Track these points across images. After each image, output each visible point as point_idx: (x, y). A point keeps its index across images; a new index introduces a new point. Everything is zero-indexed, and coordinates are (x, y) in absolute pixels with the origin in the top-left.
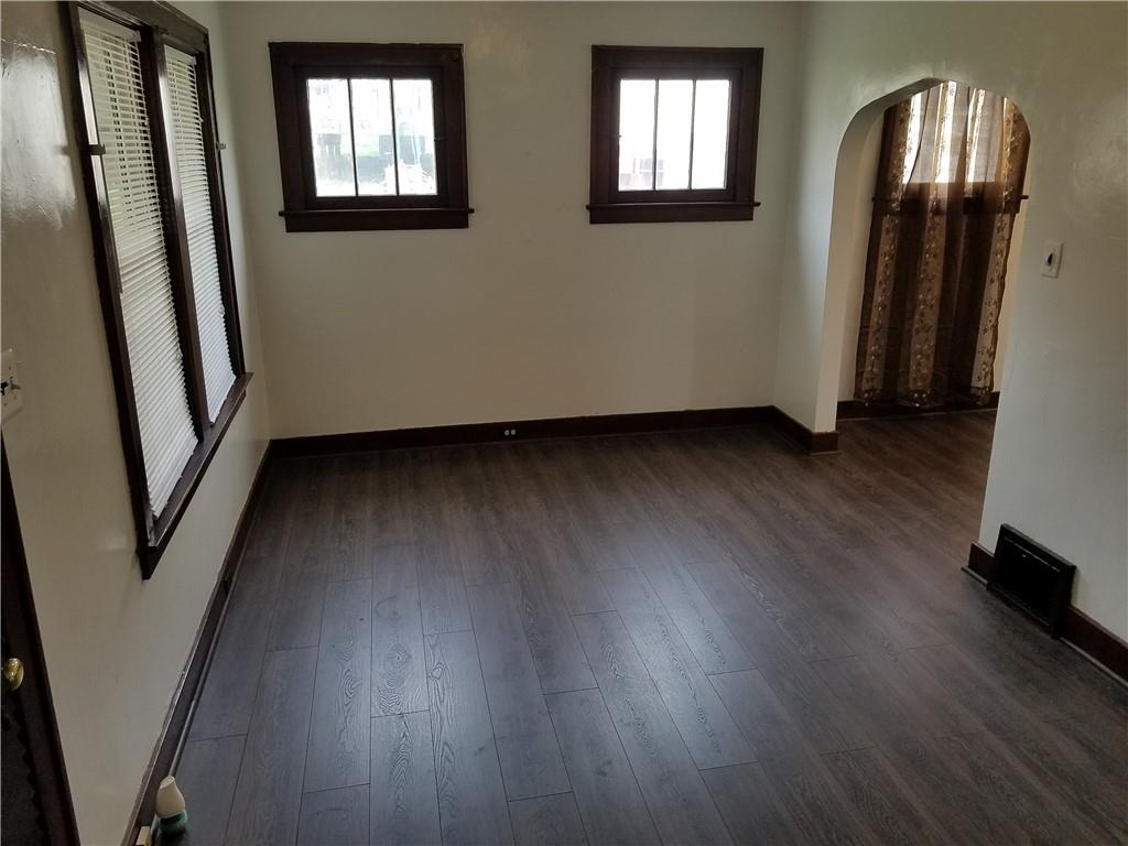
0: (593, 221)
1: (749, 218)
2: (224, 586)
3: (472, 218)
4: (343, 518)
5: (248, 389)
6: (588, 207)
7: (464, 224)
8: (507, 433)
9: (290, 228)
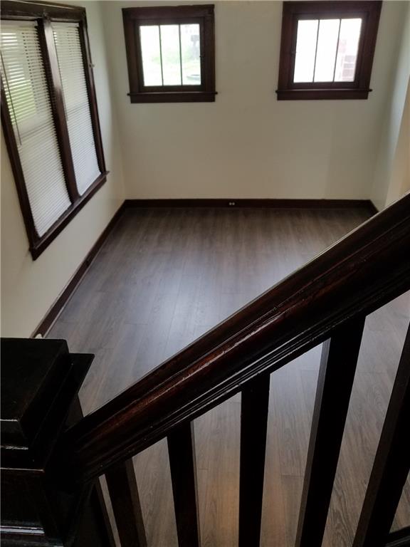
0: (279, 99)
1: (366, 98)
2: (86, 263)
3: (217, 96)
4: (145, 238)
5: (108, 177)
6: (277, 92)
7: (212, 100)
8: (230, 204)
9: (133, 101)
